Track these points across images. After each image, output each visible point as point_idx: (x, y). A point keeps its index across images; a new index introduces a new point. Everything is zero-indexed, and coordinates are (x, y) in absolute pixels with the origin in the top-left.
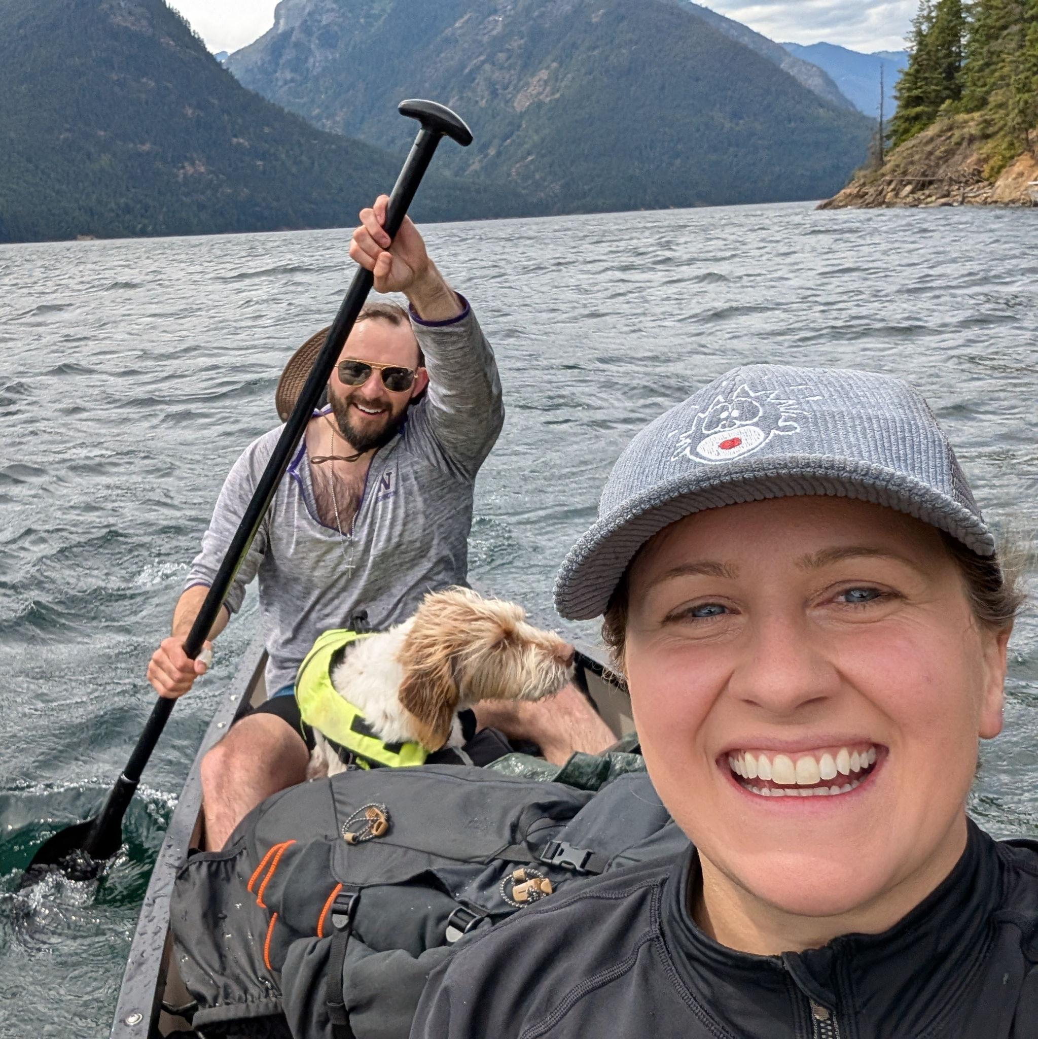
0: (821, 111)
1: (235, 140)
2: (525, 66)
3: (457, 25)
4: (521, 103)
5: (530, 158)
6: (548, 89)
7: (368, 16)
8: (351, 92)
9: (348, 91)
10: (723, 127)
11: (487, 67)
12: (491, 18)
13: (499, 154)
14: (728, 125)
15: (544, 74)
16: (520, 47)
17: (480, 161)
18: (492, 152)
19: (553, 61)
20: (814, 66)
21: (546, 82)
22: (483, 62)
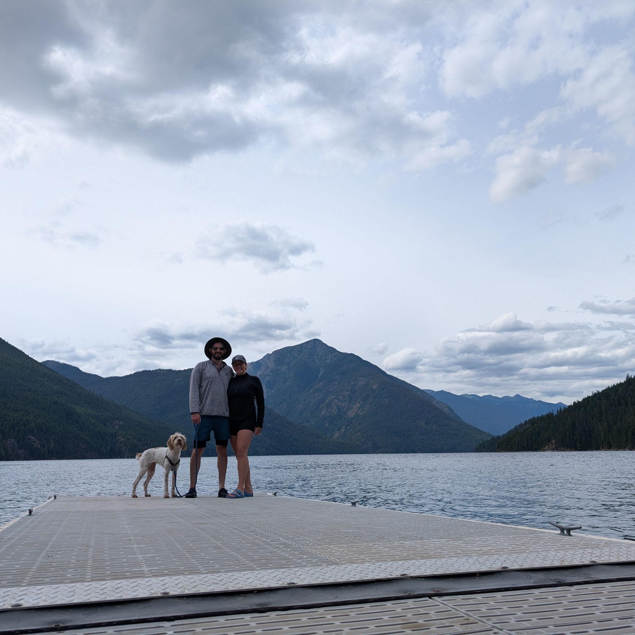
0: (454, 423)
1: (268, 425)
2: (350, 401)
3: (320, 384)
4: (351, 414)
5: (359, 434)
6: (360, 410)
7: (284, 378)
8: (281, 406)
9: (280, 405)
10: (423, 427)
11: (336, 400)
12: (333, 383)
13: (345, 431)
14: (424, 426)
15: (358, 405)
16: (347, 395)
17: (339, 433)
18: (343, 430)
19: (361, 401)
20: (445, 404)
21: (359, 407)
22: (334, 399)
